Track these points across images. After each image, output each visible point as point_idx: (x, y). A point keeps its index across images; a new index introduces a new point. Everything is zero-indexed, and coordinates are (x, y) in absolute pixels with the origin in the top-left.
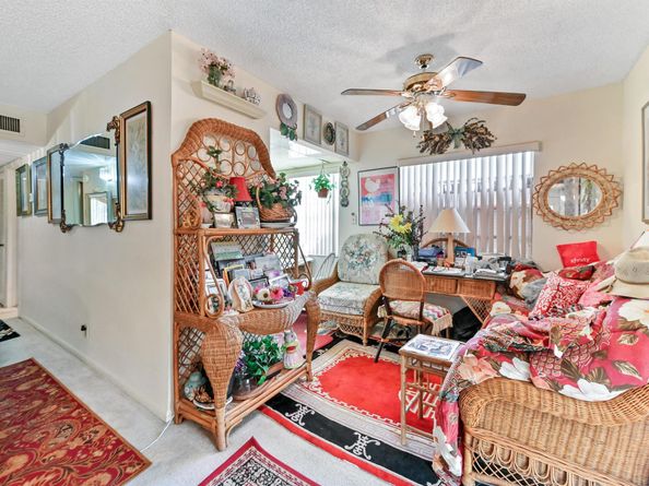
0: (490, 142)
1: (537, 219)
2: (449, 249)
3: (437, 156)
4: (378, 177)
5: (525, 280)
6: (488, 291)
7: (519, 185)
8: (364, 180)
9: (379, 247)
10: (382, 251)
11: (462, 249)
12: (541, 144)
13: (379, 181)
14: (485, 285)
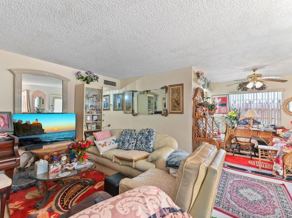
0: (265, 88)
1: (283, 113)
2: (251, 122)
3: (244, 92)
4: (220, 98)
5: (282, 132)
6: (270, 135)
7: (276, 102)
8: (214, 99)
9: (223, 121)
10: (224, 122)
11: (255, 122)
12: (284, 89)
13: (220, 99)
14: (269, 133)
